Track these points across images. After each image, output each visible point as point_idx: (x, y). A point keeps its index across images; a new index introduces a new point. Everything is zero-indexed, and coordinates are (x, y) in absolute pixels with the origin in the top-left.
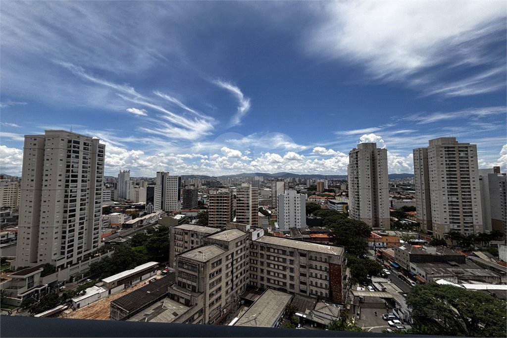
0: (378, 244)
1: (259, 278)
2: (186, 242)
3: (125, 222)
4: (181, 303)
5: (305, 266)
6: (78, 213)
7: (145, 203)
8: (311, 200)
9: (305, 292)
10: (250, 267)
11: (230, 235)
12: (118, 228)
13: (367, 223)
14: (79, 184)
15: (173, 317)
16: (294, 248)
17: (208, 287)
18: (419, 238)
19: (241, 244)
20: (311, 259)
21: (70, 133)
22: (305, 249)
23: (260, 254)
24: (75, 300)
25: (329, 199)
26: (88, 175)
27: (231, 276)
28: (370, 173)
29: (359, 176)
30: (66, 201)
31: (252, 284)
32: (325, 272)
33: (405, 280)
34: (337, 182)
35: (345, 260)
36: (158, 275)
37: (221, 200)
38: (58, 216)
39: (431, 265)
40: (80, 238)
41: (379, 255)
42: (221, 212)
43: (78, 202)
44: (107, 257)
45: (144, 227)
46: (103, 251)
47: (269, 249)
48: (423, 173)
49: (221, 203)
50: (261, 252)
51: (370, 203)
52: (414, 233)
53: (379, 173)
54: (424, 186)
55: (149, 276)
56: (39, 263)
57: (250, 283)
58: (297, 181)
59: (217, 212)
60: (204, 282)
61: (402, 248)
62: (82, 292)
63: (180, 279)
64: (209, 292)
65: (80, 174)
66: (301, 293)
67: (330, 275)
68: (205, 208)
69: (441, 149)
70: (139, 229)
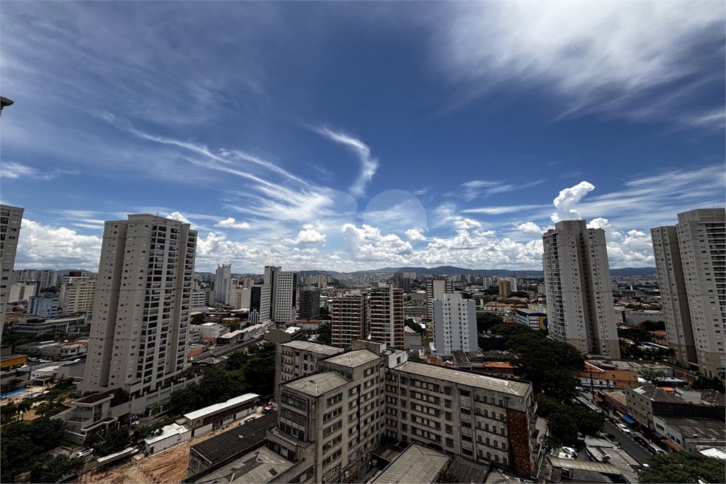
0: (598, 382)
1: (399, 426)
2: (297, 367)
3: (221, 335)
4: (282, 455)
5: (469, 411)
6: (160, 321)
7: (248, 310)
8: (490, 309)
9: (470, 453)
10: (387, 408)
11: (357, 358)
12: (211, 345)
13: (578, 348)
14: (164, 282)
15: (270, 476)
16: (452, 382)
17: (321, 433)
18: (674, 376)
19: (372, 373)
20: (477, 400)
21: (156, 217)
22: (469, 384)
23: (401, 388)
24: (149, 442)
25: (517, 307)
26: (174, 271)
27: (357, 421)
28: (577, 267)
29: (561, 272)
30: (147, 306)
31: (389, 434)
32: (501, 423)
33: (646, 445)
34: (532, 281)
35: (533, 405)
36: (258, 413)
37: (349, 306)
38: (136, 326)
39: (693, 422)
40: (161, 356)
41: (601, 400)
42: (349, 324)
43: (161, 307)
44: (194, 383)
45: (245, 343)
46: (188, 374)
47: (413, 382)
48: (671, 267)
49: (349, 311)
50: (402, 386)
51: (582, 314)
52: (664, 366)
53: (592, 268)
54: (675, 289)
55: (246, 414)
56: (110, 388)
57: (387, 433)
58: (469, 280)
59: (344, 324)
60: (315, 425)
61: (639, 390)
62: (157, 431)
63: (283, 420)
64: (322, 442)
65: (165, 270)
66: (464, 455)
67: (509, 427)
68: (330, 318)
69: (700, 228)
70: (238, 346)
